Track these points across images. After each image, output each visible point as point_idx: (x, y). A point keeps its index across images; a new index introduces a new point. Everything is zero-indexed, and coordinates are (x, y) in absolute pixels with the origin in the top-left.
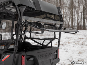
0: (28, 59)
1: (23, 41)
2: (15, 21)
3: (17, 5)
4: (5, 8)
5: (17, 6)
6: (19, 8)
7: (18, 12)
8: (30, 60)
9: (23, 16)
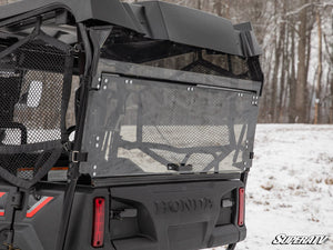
0: (116, 213)
1: (107, 158)
2: (74, 77)
3: (83, 22)
4: (40, 30)
5: (81, 25)
6: (88, 32)
7: (83, 46)
8: (123, 215)
9: (100, 60)
